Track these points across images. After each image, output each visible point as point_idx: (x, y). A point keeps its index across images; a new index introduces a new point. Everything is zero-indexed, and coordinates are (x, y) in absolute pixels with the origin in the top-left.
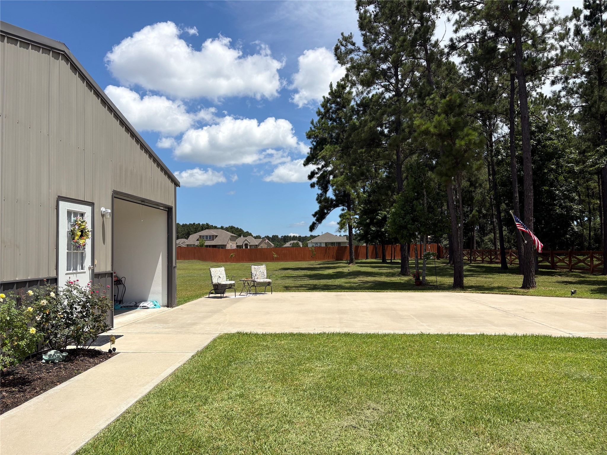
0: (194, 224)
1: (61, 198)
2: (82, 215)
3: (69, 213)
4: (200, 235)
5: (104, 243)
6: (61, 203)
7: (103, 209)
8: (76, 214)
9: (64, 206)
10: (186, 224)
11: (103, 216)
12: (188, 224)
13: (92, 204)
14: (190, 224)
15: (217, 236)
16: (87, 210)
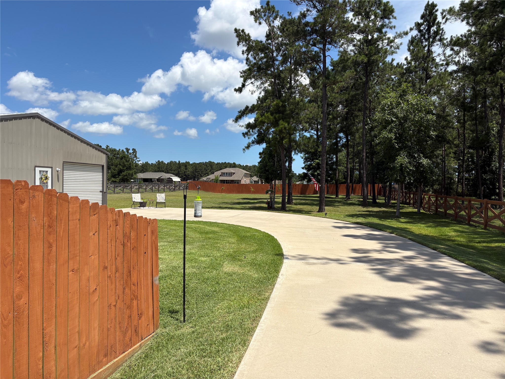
0: (225, 163)
1: (36, 166)
2: (47, 172)
3: (40, 171)
4: (222, 172)
5: (58, 182)
6: (36, 168)
7: (57, 169)
8: (43, 171)
9: (38, 169)
10: (219, 163)
11: (58, 171)
12: (221, 162)
13: (52, 168)
14: (222, 163)
15: (234, 173)
16: (49, 170)
